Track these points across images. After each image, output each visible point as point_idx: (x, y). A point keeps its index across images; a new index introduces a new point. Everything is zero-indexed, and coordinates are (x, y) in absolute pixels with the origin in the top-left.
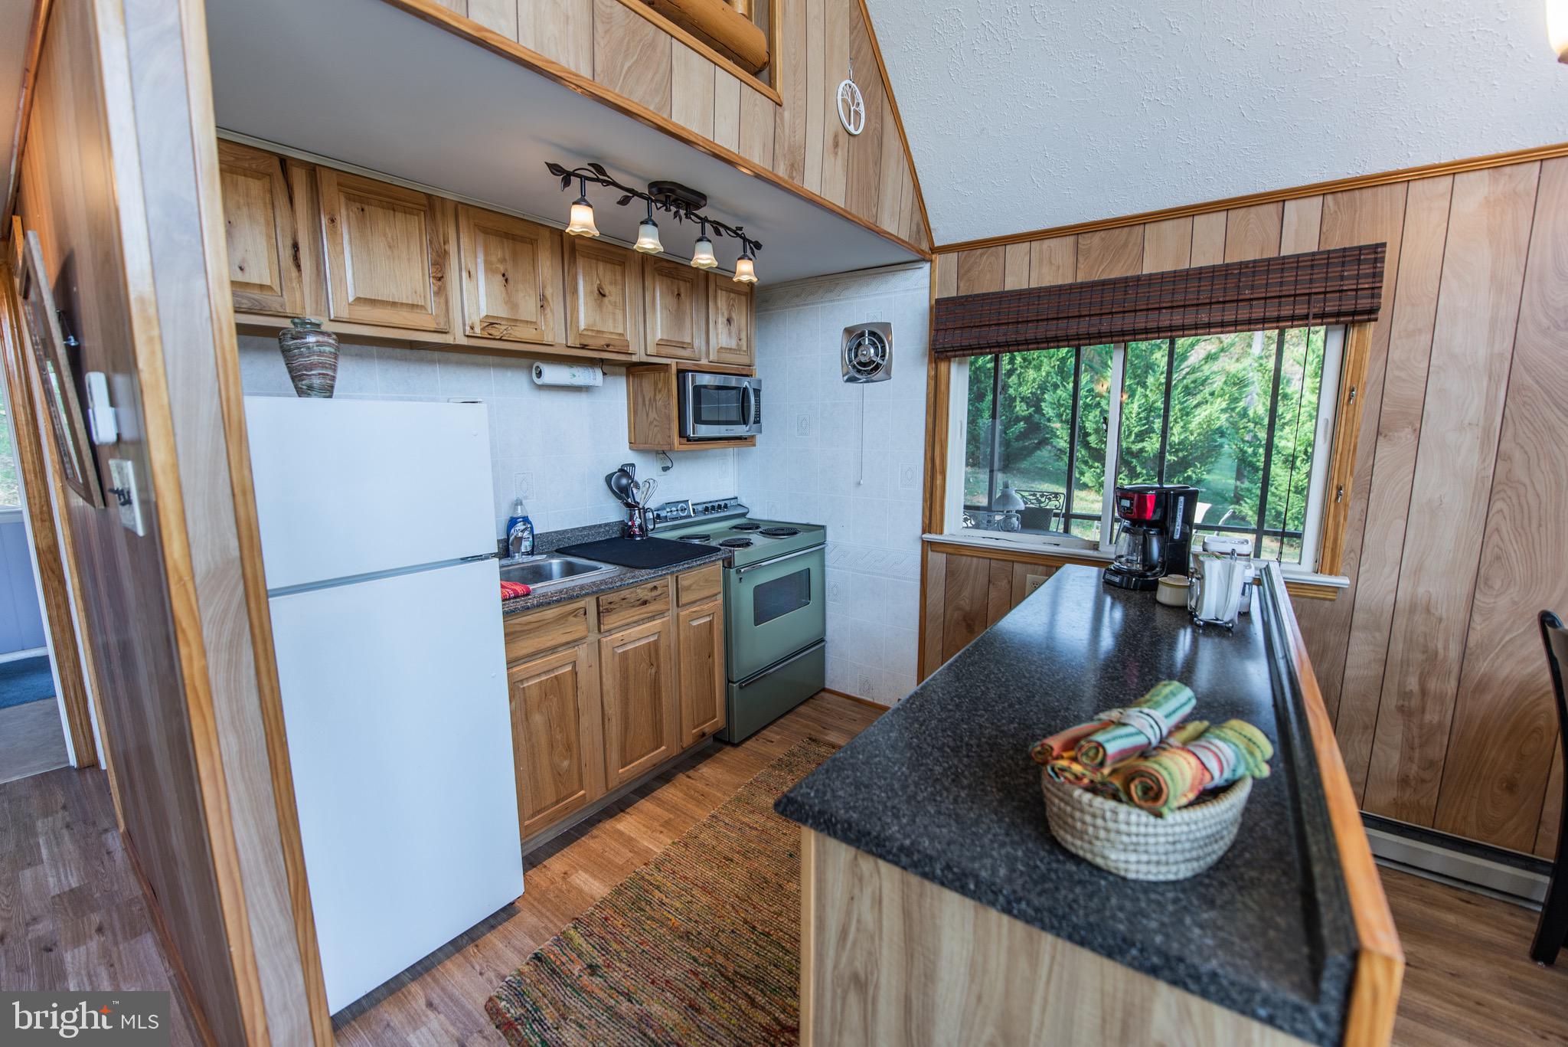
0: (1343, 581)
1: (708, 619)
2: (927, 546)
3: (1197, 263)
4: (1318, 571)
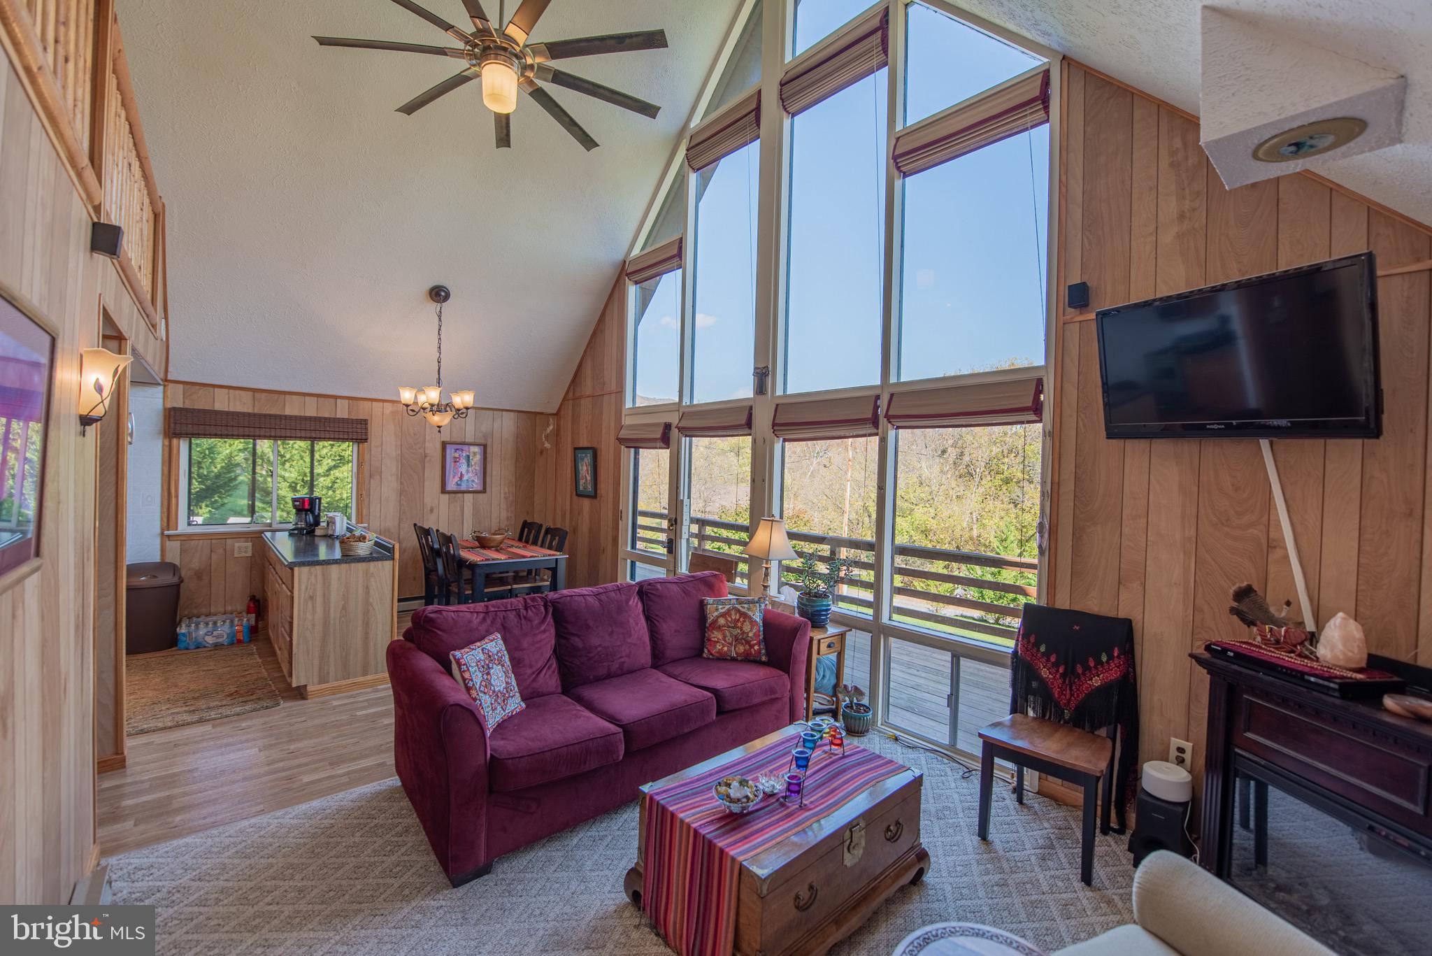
0: (365, 525)
2: (166, 537)
3: (308, 414)
4: (357, 523)
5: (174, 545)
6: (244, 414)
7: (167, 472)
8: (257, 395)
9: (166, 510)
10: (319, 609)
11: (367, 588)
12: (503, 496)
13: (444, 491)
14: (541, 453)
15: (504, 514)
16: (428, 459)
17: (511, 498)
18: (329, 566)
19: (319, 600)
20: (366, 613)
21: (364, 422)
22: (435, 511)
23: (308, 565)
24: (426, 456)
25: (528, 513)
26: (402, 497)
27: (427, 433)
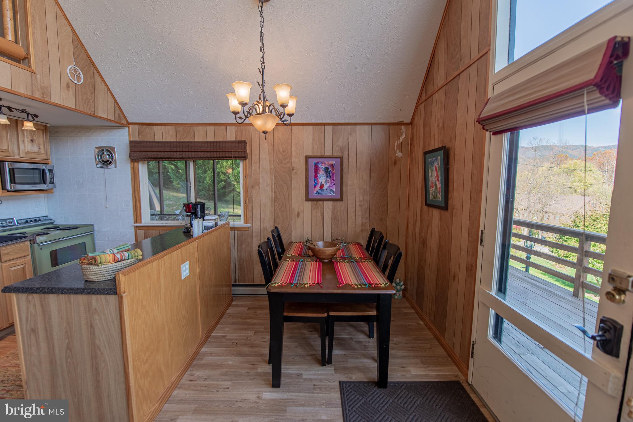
0: (249, 225)
1: (21, 266)
2: (136, 227)
3: (209, 140)
4: (245, 223)
5: (141, 233)
6: (173, 142)
7: (133, 185)
8: (178, 128)
9: (135, 210)
10: (43, 345)
11: (92, 326)
12: (358, 204)
13: (307, 199)
14: (395, 163)
15: (359, 220)
16: (294, 171)
17: (365, 206)
19: (41, 334)
20: (94, 357)
21: (244, 143)
22: (301, 215)
24: (293, 170)
25: (381, 220)
26: (276, 204)
27: (293, 150)
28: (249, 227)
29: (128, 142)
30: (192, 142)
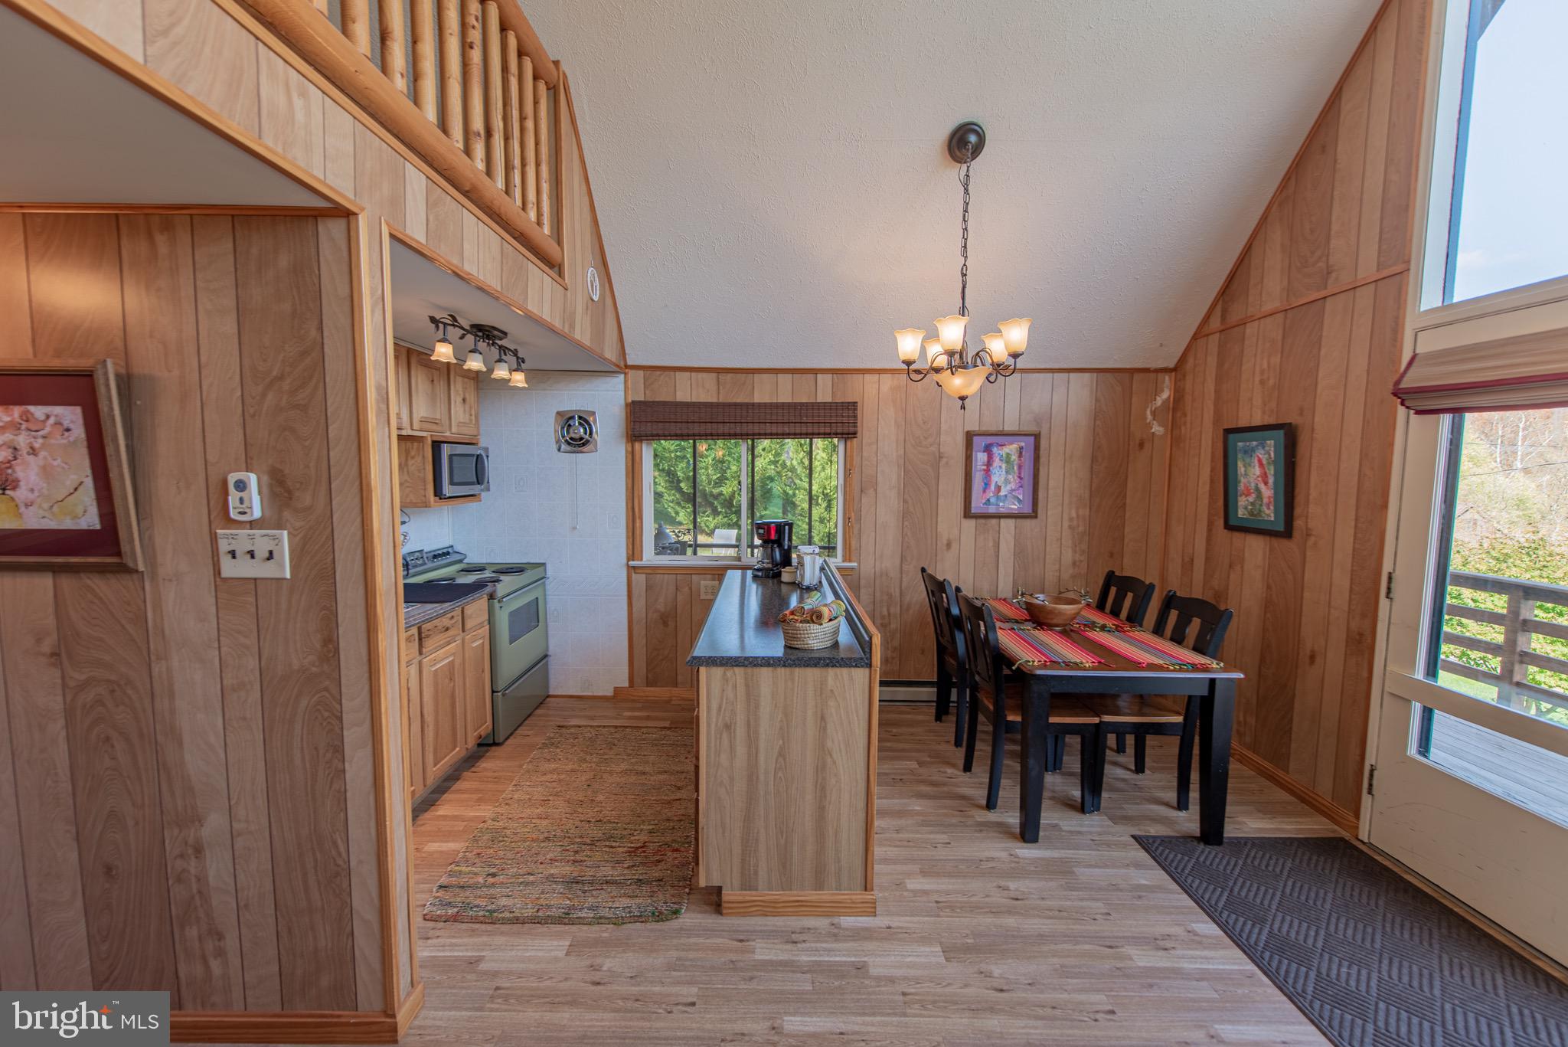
0: (855, 564)
1: (481, 641)
2: (632, 570)
3: (781, 400)
4: (843, 561)
5: (640, 579)
6: (710, 405)
7: (630, 486)
8: (722, 377)
9: (631, 534)
10: (741, 750)
11: (823, 718)
12: (1066, 524)
13: (967, 514)
14: (1141, 445)
15: (1068, 556)
16: (944, 461)
17: (1081, 529)
18: (757, 670)
19: (740, 732)
20: (821, 768)
21: (852, 407)
22: (955, 546)
23: (722, 665)
24: (941, 457)
25: (1112, 555)
26: (906, 523)
27: (943, 420)
28: (852, 569)
29: (623, 402)
30: (747, 405)
